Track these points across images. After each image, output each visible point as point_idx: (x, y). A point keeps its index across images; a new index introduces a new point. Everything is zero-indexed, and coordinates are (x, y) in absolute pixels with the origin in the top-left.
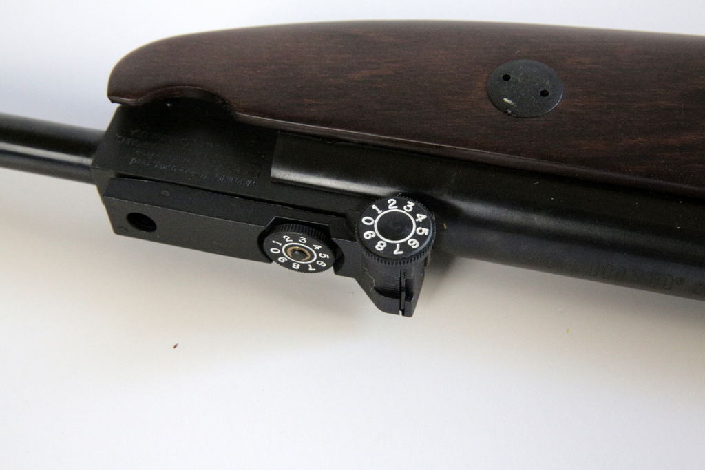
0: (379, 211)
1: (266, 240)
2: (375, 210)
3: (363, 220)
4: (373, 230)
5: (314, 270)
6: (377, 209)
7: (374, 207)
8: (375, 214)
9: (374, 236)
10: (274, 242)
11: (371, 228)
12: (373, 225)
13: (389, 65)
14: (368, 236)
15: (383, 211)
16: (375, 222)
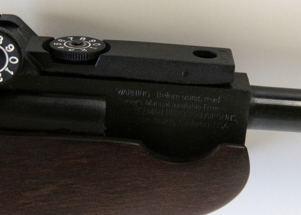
0: (7, 69)
1: (103, 49)
2: (11, 71)
3: (17, 61)
4: (8, 53)
5: (68, 38)
6: (9, 71)
7: (12, 73)
8: (10, 66)
9: (7, 48)
10: (96, 48)
11: (10, 54)
12: (9, 57)
13: (28, 201)
14: (11, 47)
15: (4, 70)
16: (8, 60)
